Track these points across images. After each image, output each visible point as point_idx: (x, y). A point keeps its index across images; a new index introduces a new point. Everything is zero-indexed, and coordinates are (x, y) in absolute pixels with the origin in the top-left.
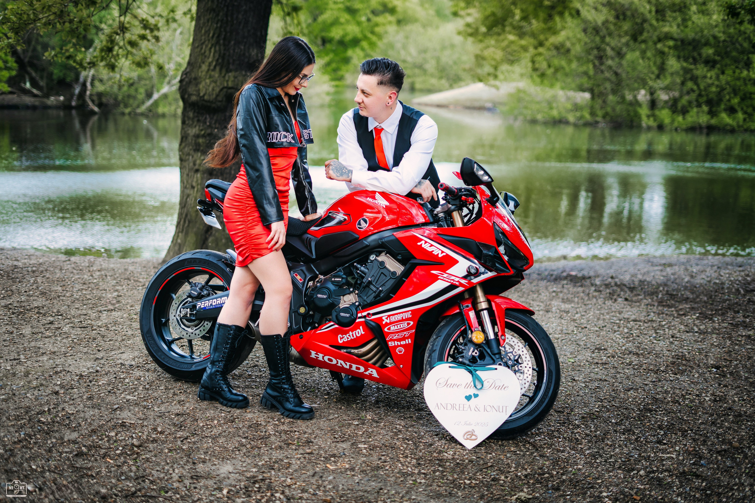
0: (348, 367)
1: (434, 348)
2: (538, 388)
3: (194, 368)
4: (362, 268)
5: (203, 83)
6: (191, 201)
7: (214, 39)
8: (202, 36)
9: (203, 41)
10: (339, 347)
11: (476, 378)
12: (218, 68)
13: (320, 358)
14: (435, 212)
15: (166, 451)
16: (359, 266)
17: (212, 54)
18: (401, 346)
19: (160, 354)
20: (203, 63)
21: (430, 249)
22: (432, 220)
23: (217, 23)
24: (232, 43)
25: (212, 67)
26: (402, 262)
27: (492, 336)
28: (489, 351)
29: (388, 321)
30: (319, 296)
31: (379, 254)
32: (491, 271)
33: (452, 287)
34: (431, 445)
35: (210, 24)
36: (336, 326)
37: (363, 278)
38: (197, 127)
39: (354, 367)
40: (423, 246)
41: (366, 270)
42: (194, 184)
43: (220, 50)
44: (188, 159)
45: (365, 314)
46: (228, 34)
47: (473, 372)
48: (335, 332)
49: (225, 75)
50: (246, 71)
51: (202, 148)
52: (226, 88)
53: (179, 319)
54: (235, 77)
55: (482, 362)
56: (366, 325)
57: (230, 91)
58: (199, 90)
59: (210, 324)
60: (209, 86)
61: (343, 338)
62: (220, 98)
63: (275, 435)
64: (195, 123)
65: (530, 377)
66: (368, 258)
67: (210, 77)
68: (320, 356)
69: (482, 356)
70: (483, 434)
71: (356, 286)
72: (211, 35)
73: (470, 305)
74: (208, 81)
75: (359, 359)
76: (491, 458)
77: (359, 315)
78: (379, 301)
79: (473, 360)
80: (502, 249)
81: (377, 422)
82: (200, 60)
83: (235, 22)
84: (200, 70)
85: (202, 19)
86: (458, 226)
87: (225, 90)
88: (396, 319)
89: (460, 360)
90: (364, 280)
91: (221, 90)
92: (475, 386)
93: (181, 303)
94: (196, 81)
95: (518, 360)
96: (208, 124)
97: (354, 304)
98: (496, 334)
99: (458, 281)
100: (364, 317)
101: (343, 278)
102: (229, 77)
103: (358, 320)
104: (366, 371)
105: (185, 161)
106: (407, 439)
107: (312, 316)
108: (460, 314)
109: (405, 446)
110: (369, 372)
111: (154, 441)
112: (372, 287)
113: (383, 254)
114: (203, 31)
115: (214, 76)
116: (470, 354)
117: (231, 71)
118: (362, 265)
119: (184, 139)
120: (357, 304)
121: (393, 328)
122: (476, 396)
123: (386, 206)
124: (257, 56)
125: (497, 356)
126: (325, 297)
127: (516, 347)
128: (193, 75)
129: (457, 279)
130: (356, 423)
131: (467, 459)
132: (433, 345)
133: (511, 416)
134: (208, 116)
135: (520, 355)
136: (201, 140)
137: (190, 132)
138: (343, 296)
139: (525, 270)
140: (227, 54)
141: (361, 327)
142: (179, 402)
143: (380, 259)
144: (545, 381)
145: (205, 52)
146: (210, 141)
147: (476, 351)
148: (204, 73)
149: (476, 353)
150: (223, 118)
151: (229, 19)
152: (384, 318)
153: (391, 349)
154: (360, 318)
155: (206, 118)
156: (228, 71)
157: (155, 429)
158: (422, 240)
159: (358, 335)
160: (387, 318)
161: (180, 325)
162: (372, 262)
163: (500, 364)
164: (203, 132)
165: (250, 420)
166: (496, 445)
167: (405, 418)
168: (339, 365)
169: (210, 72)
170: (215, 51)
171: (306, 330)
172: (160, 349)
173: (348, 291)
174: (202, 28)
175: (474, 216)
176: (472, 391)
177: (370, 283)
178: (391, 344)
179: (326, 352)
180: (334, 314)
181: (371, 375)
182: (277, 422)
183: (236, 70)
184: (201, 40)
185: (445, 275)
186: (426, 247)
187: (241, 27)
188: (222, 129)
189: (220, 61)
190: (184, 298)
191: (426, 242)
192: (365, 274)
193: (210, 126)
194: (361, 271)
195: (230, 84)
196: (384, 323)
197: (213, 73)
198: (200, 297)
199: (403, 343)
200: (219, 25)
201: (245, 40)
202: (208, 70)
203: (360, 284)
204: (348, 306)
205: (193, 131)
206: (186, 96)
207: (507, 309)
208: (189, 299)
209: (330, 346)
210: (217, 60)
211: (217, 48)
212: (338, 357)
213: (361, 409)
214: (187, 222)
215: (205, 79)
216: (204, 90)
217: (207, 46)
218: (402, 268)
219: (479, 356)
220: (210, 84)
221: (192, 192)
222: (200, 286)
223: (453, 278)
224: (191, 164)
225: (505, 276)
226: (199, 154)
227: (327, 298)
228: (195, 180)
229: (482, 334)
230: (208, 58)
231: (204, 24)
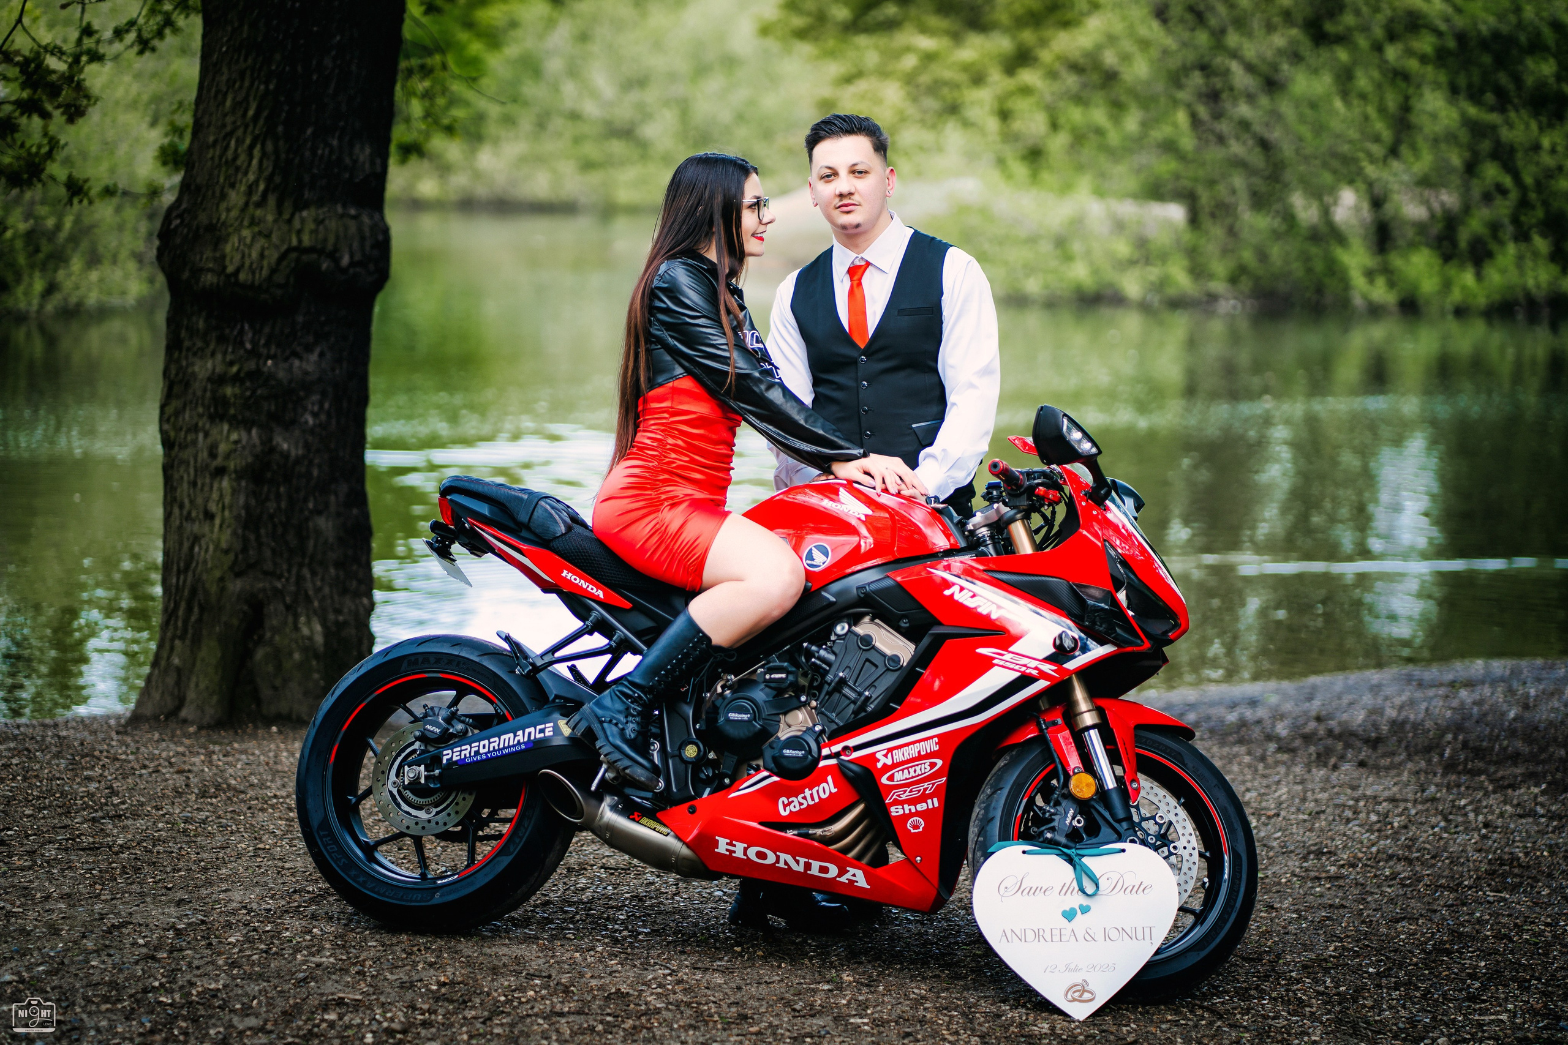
0: (801, 869)
1: (991, 815)
2: (1211, 894)
3: (438, 898)
4: (822, 653)
5: (234, 240)
6: (205, 553)
7: (261, 122)
8: (225, 115)
9: (229, 128)
10: (783, 825)
11: (1082, 872)
12: (272, 201)
13: (739, 853)
14: (970, 527)
15: (465, 1037)
16: (814, 648)
17: (255, 162)
18: (918, 814)
19: (353, 873)
20: (232, 186)
21: (970, 603)
22: (962, 544)
23: (267, 83)
24: (309, 131)
25: (256, 198)
26: (910, 635)
27: (1110, 783)
28: (1107, 815)
29: (889, 762)
30: (733, 716)
31: (856, 620)
32: (1102, 643)
33: (1025, 680)
34: (999, 1016)
35: (247, 84)
36: (775, 779)
37: (827, 672)
38: (219, 357)
39: (816, 865)
40: (956, 597)
41: (832, 657)
42: (213, 507)
43: (276, 150)
44: (194, 442)
45: (836, 748)
46: (299, 110)
47: (1076, 859)
48: (771, 794)
49: (293, 215)
50: (344, 206)
51: (232, 411)
52: (295, 249)
53: (395, 791)
54: (319, 222)
55: (1094, 840)
56: (841, 772)
57: (305, 258)
58: (224, 257)
59: (470, 800)
60: (250, 247)
61: (789, 804)
62: (279, 278)
63: (667, 1009)
64: (212, 347)
65: (1195, 868)
66: (830, 629)
67: (253, 222)
68: (739, 849)
69: (1092, 829)
70: (1106, 989)
71: (813, 691)
72: (251, 113)
73: (1060, 721)
74: (246, 233)
75: (823, 849)
76: (1129, 1032)
77: (825, 752)
78: (863, 720)
79: (1074, 836)
80: (1122, 596)
81: (867, 985)
82: (222, 180)
83: (315, 77)
84: (223, 206)
85: (225, 69)
86: (1022, 553)
87: (294, 255)
88: (907, 757)
89: (1049, 835)
90: (829, 677)
91: (283, 257)
92: (1084, 892)
93: (398, 755)
94: (216, 234)
95: (1165, 834)
96: (248, 346)
97: (809, 730)
98: (1118, 779)
99: (1036, 668)
100: (836, 755)
101: (788, 673)
102: (303, 221)
103: (822, 764)
104: (840, 875)
105: (182, 447)
106: (946, 1009)
107: (714, 764)
108: (1041, 739)
109: (946, 1019)
110: (848, 876)
111: (425, 1024)
112: (846, 691)
113: (867, 619)
114: (228, 103)
115: (261, 221)
116: (1068, 822)
117: (306, 206)
118: (820, 647)
119: (177, 389)
120: (818, 728)
121: (900, 776)
122: (1085, 910)
123: (866, 516)
124: (373, 163)
125: (1125, 825)
126: (745, 717)
127: (1162, 806)
128: (203, 218)
129: (1034, 664)
130: (826, 987)
131: (1081, 1034)
132: (987, 809)
133: (1157, 953)
134: (246, 327)
135: (1170, 823)
136: (229, 391)
137: (196, 369)
138: (785, 714)
139: (1170, 642)
140: (297, 161)
141: (829, 778)
142: (431, 965)
143: (860, 630)
144: (1226, 876)
145: (235, 158)
146: (254, 392)
147: (1079, 817)
148: (234, 213)
149: (1079, 823)
150: (287, 331)
151: (299, 69)
152: (878, 756)
153: (893, 821)
154: (827, 757)
155: (242, 332)
156: (300, 205)
157: (413, 1007)
158: (954, 584)
159: (823, 796)
160: (886, 756)
161: (399, 805)
162: (839, 637)
163: (1133, 841)
164: (235, 369)
165: (601, 988)
166: (1134, 1012)
167: (924, 979)
168: (781, 865)
169: (251, 208)
170: (264, 154)
171: (699, 794)
172: (351, 863)
173: (795, 703)
174: (225, 95)
175: (1056, 528)
176: (1078, 900)
177: (843, 682)
178: (896, 811)
179: (750, 838)
180: (768, 753)
181: (851, 882)
182: (659, 990)
183: (319, 203)
184: (224, 126)
185: (1008, 656)
186: (962, 598)
187: (331, 91)
188: (286, 359)
189: (278, 179)
190: (403, 744)
191: (962, 589)
192: (829, 664)
193: (254, 353)
194: (819, 658)
195: (307, 240)
196: (879, 765)
197: (259, 213)
198: (446, 739)
199: (921, 807)
200: (271, 87)
201: (342, 124)
202: (247, 204)
203: (820, 688)
204: (799, 733)
205: (204, 368)
206: (186, 275)
207: (1138, 727)
208: (417, 745)
209: (761, 824)
210: (269, 180)
211: (270, 147)
212: (779, 846)
213: (822, 966)
214: (196, 610)
215: (238, 230)
216: (237, 258)
217: (240, 142)
218: (912, 647)
219: (1086, 828)
220: (253, 238)
221: (206, 529)
222: (444, 713)
223: (1025, 661)
224: (204, 455)
225: (1132, 654)
226: (226, 427)
227: (749, 721)
228: (215, 496)
229: (1089, 779)
230: (246, 173)
231: (230, 83)
